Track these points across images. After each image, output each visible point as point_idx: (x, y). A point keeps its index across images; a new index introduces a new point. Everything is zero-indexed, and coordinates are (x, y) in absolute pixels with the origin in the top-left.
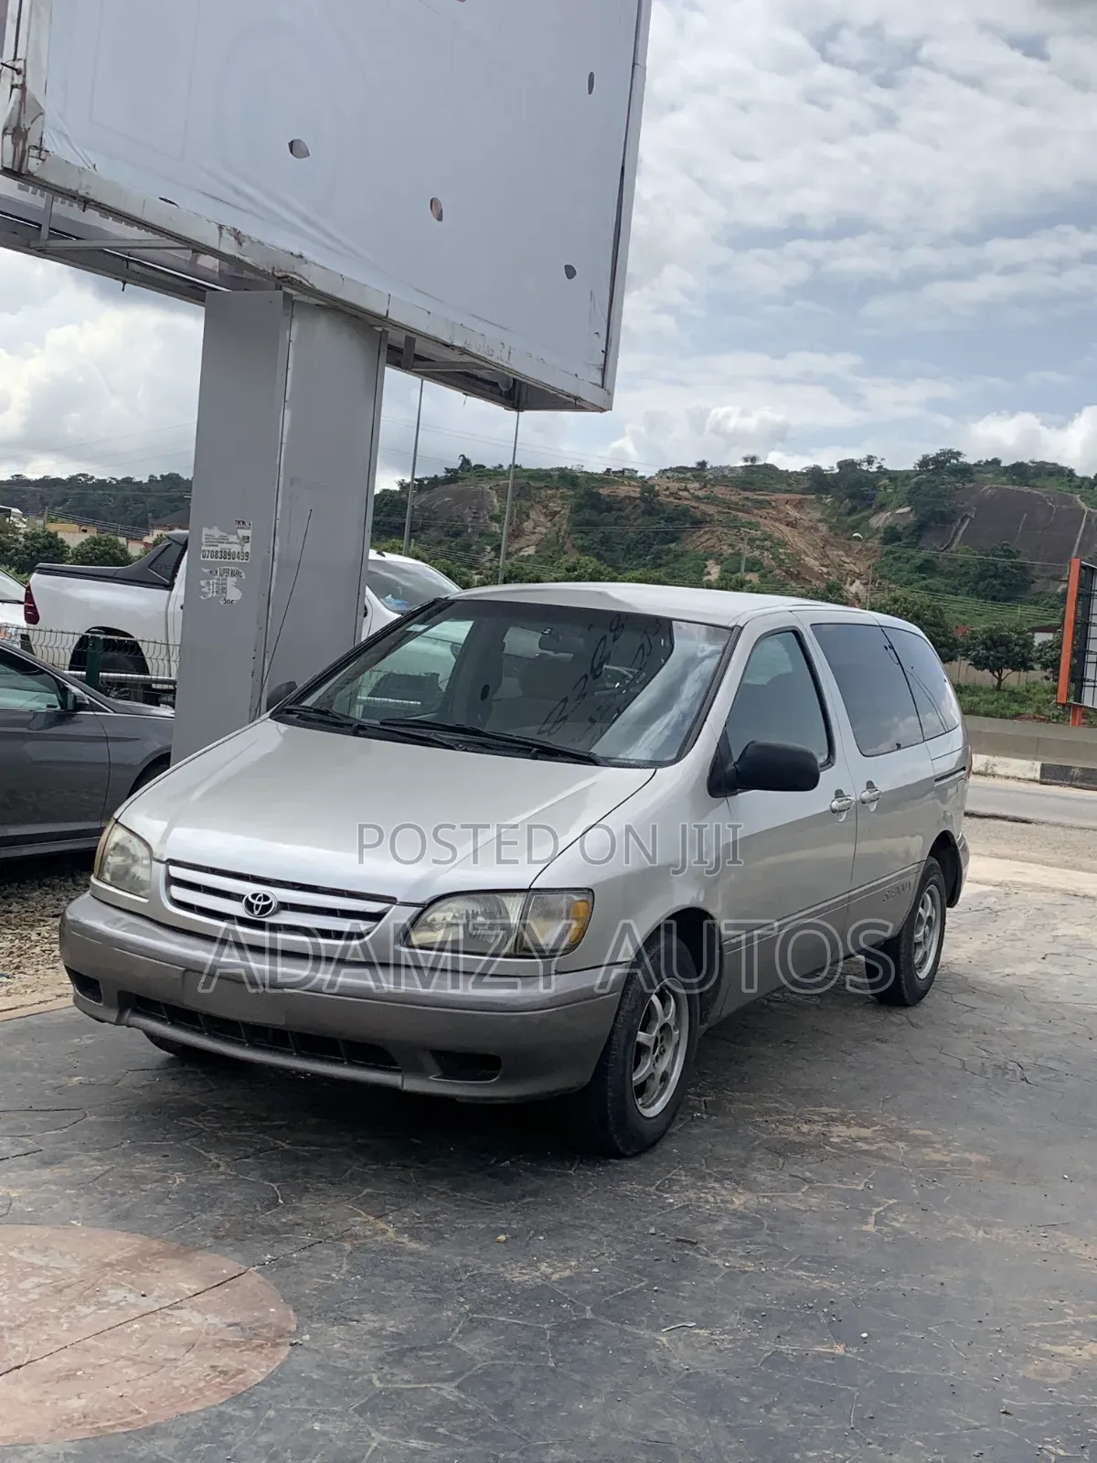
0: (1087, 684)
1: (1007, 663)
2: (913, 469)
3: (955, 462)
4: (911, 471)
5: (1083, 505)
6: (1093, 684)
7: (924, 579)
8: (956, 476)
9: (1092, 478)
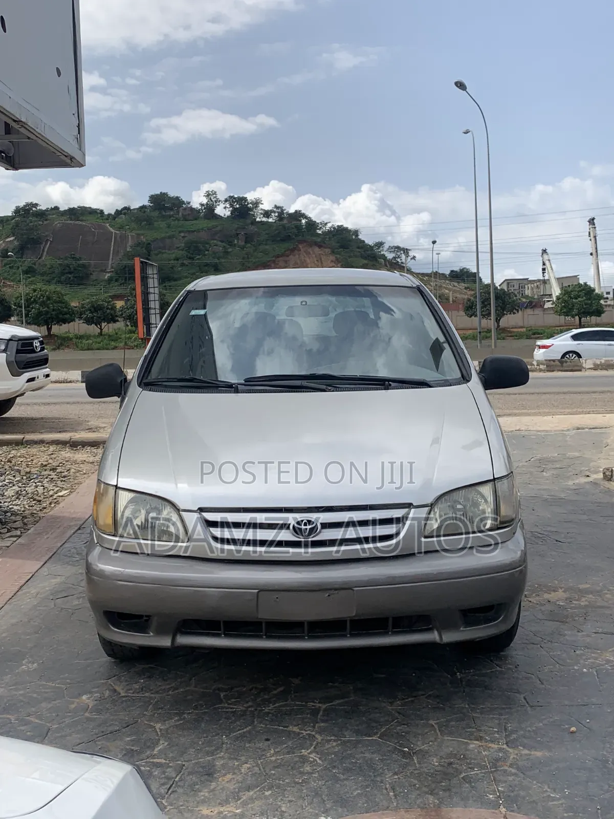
0: (153, 326)
1: (104, 319)
2: (11, 215)
3: (35, 209)
4: (10, 216)
5: (111, 229)
6: (155, 326)
7: (29, 278)
8: (37, 217)
9: (113, 214)
